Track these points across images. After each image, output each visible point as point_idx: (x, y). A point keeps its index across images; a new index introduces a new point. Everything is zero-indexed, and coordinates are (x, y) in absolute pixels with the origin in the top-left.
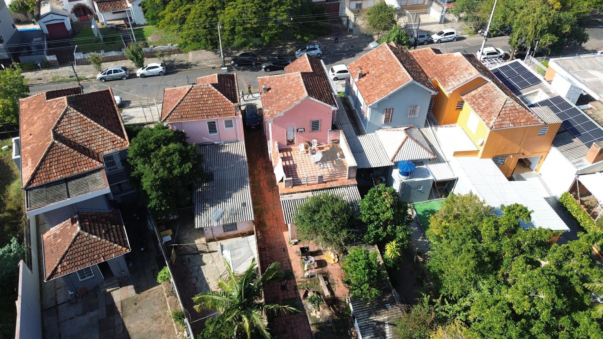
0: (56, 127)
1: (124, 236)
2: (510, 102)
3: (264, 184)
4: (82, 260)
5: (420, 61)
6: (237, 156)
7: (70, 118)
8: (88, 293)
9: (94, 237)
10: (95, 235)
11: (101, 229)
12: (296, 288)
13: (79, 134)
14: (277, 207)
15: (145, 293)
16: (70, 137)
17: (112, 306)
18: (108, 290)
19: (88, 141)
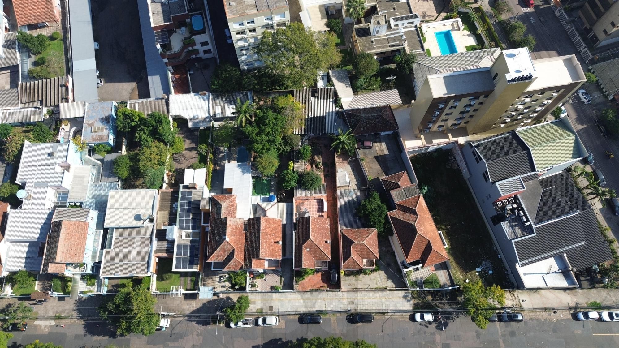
0: (417, 217)
1: (384, 185)
6: (342, 224)
7: (413, 220)
10: (393, 182)
12: (324, 171)
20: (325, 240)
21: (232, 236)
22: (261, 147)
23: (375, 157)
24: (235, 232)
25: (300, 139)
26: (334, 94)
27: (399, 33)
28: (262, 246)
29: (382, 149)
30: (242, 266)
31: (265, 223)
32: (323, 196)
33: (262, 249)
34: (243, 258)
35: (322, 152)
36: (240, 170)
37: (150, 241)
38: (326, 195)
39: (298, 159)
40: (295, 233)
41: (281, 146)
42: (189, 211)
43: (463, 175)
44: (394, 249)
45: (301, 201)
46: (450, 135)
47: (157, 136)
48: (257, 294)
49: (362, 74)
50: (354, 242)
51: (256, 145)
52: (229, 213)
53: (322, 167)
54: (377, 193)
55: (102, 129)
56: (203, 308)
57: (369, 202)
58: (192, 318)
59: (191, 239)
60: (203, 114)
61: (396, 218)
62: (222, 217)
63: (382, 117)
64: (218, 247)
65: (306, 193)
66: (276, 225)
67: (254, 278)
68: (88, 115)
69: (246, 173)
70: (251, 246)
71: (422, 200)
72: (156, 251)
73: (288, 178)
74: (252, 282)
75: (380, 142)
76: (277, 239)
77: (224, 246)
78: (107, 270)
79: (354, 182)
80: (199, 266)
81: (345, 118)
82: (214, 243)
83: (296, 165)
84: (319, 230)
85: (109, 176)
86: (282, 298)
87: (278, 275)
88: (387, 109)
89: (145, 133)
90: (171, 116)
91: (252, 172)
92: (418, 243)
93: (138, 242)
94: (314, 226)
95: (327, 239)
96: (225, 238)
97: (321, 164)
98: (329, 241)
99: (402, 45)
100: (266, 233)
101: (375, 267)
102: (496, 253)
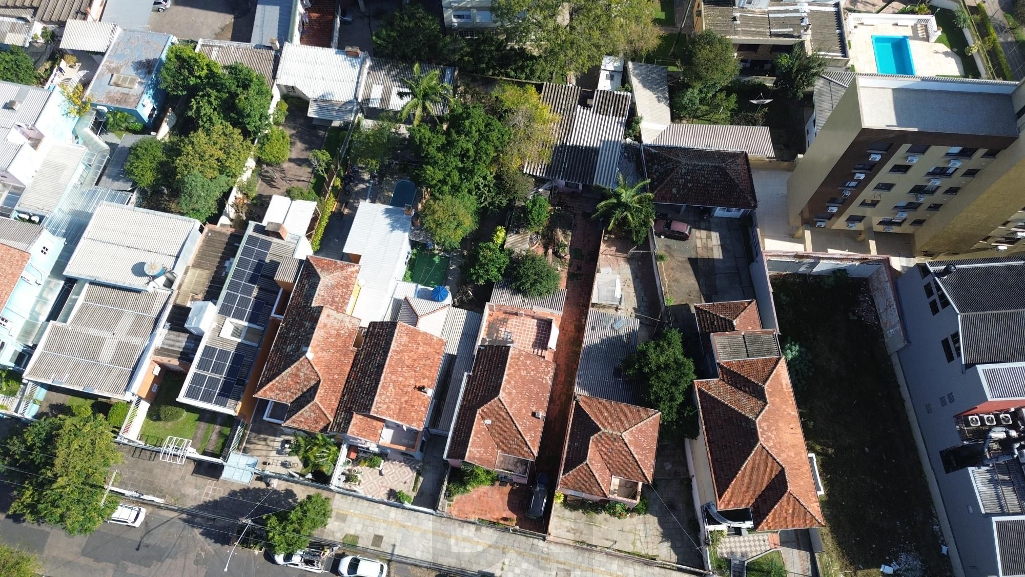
0: (765, 406)
1: (699, 320)
3: (562, 378)
6: (584, 387)
7: (752, 410)
10: (721, 318)
12: (570, 265)
15: (682, 302)
20: (534, 409)
21: (323, 350)
22: (440, 175)
23: (689, 259)
24: (333, 345)
25: (531, 187)
26: (627, 109)
27: (797, 11)
28: (383, 387)
29: (710, 246)
30: (328, 425)
31: (405, 339)
32: (556, 315)
33: (381, 395)
34: (335, 407)
35: (575, 225)
36: (388, 221)
37: (152, 326)
38: (561, 313)
39: (519, 227)
40: (469, 376)
41: (489, 191)
42: (253, 280)
43: (887, 340)
44: (692, 471)
45: (504, 316)
46: (872, 244)
47: (233, 115)
48: (355, 499)
49: (699, 78)
50: (600, 430)
51: (429, 170)
52: (333, 301)
53: (568, 257)
54: (679, 332)
55: (132, 81)
56: (227, 502)
57: (655, 348)
58: (198, 520)
59: (239, 340)
60: (342, 93)
61: (713, 398)
62: (313, 305)
63: (725, 173)
64: (286, 369)
65: (518, 299)
66: (429, 350)
67: (356, 462)
68: (115, 50)
69: (398, 228)
70: (359, 382)
71: (782, 372)
72: (160, 351)
73: (485, 258)
74: (349, 470)
75: (708, 229)
76: (424, 382)
77: (298, 369)
78: (43, 367)
79: (631, 302)
80: (240, 403)
81: (641, 161)
82: (280, 358)
83: (512, 239)
84: (523, 383)
85: (116, 178)
86: (409, 524)
87: (413, 468)
88: (739, 161)
89: (210, 103)
90: (278, 86)
91: (412, 232)
92: (756, 469)
93: (127, 321)
94: (515, 371)
95: (538, 409)
96: (306, 352)
97: (567, 249)
98: (542, 414)
99: (799, 37)
100: (401, 360)
101: (638, 501)
102: (936, 540)
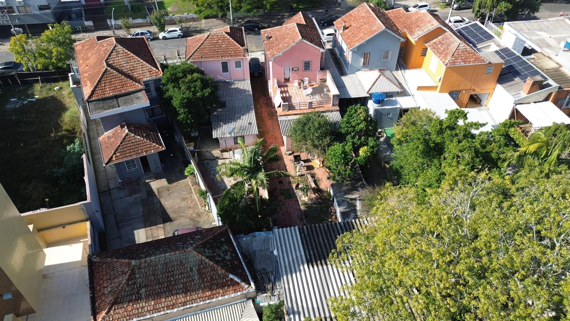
0: (108, 59)
1: (160, 140)
2: (462, 45)
3: (265, 115)
4: (130, 153)
5: (393, 18)
6: (244, 91)
7: (118, 53)
8: (132, 183)
9: (138, 137)
10: (139, 136)
11: (143, 133)
12: (289, 182)
13: (124, 65)
14: (275, 130)
15: (175, 184)
16: (118, 66)
17: (150, 192)
18: (147, 181)
19: (131, 70)
